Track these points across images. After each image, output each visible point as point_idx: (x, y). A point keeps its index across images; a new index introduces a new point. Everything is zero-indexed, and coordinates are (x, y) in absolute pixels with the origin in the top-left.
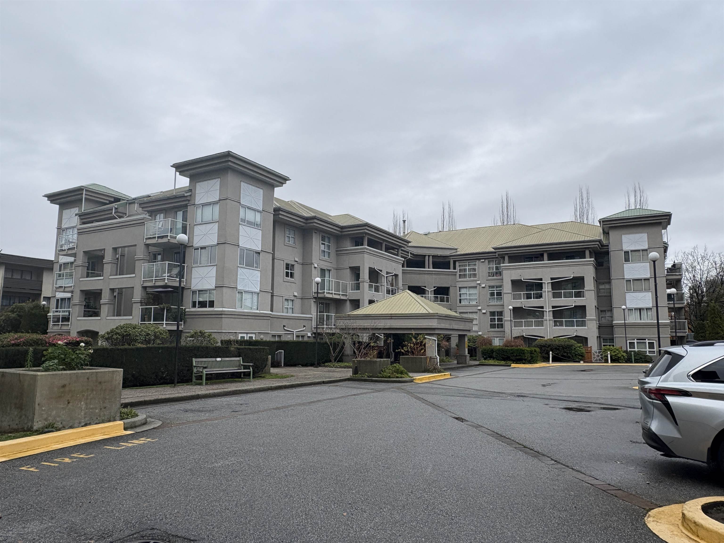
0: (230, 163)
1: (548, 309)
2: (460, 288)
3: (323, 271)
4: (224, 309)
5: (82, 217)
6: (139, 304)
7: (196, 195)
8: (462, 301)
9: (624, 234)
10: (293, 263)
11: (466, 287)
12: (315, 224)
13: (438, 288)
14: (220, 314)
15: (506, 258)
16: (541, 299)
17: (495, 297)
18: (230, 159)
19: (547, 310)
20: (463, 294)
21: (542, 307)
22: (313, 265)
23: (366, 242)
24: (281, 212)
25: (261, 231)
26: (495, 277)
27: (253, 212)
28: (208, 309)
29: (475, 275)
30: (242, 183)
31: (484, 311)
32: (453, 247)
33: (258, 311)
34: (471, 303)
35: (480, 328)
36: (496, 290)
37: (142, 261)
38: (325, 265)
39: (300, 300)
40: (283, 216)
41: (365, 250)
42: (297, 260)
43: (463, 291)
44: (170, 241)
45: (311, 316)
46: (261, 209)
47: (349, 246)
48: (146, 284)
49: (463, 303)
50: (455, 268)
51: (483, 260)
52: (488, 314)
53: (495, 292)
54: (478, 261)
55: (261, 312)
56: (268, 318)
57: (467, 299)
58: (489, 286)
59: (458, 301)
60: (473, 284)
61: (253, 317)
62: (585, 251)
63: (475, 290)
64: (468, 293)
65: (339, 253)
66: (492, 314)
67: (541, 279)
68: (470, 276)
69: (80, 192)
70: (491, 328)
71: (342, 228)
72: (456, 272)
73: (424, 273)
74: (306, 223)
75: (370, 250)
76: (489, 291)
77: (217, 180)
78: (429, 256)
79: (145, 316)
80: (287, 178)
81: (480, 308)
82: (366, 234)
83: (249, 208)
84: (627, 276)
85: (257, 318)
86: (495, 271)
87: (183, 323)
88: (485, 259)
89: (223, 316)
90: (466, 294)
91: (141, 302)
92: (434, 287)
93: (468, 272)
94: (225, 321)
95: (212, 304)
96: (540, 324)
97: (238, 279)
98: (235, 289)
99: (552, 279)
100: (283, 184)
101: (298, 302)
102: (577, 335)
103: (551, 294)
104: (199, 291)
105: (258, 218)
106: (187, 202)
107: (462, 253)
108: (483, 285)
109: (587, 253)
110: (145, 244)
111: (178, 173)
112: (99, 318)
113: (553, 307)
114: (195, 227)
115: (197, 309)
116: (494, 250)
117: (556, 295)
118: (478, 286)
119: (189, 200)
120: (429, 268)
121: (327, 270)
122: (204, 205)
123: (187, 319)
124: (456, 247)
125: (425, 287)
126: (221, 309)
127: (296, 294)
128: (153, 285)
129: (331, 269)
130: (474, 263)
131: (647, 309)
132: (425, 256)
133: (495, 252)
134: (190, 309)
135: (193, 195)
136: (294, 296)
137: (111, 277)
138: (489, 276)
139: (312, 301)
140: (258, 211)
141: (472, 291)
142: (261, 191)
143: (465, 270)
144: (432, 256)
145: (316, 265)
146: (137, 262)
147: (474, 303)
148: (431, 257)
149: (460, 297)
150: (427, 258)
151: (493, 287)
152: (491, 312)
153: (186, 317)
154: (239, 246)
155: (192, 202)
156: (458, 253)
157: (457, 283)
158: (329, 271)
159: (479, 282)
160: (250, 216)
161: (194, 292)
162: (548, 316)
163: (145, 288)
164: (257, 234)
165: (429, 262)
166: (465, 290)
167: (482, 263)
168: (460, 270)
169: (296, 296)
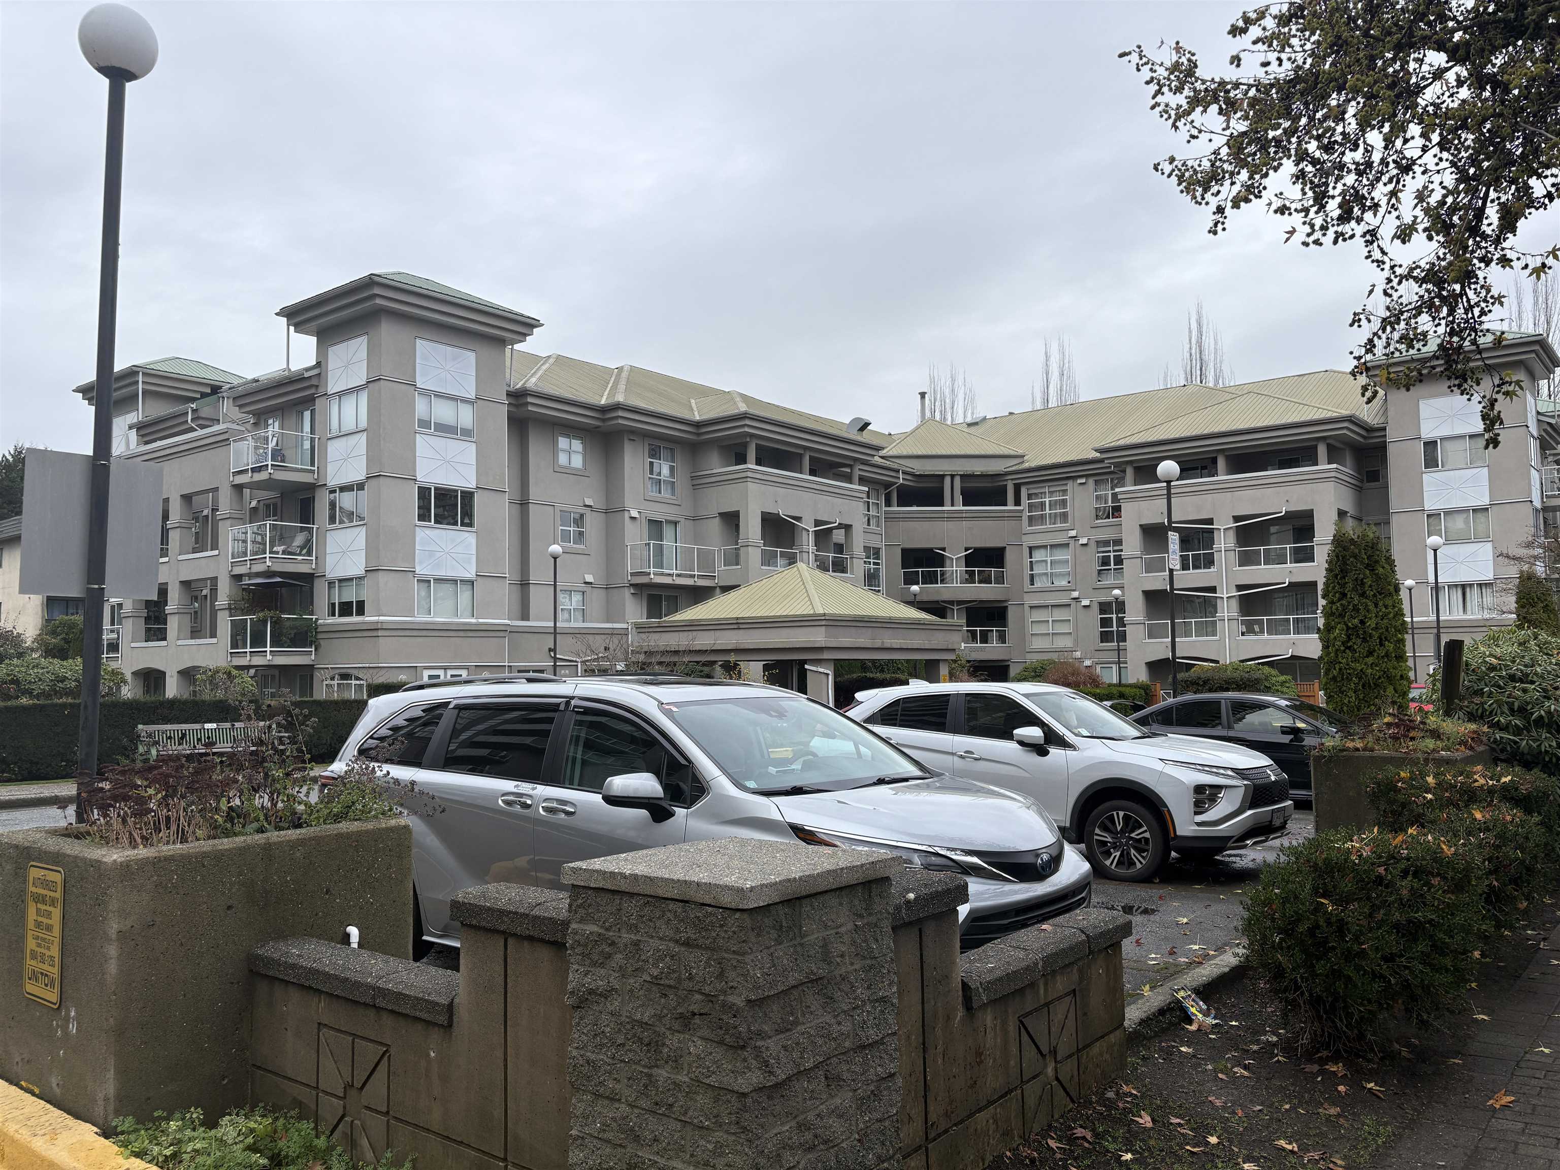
0: (378, 301)
1: (1226, 592)
2: (1031, 549)
3: (656, 527)
4: (381, 618)
5: (143, 432)
6: (227, 613)
7: (329, 373)
8: (1036, 579)
9: (1424, 398)
10: (582, 510)
11: (1045, 547)
12: (620, 421)
13: (977, 550)
14: (374, 630)
15: (1130, 472)
16: (1212, 570)
17: (1112, 566)
18: (377, 291)
19: (1225, 596)
20: (1037, 562)
21: (1213, 589)
22: (626, 514)
23: (752, 454)
24: (530, 400)
25: (474, 445)
26: (1111, 520)
27: (452, 404)
28: (355, 619)
29: (1064, 517)
30: (418, 341)
31: (1086, 602)
32: (1012, 453)
33: (473, 621)
34: (1057, 583)
35: (1076, 641)
36: (1114, 551)
37: (229, 522)
38: (659, 512)
39: (602, 593)
40: (534, 407)
41: (749, 474)
42: (589, 502)
43: (1038, 555)
44: (272, 476)
45: (624, 626)
46: (472, 395)
47: (716, 466)
48: (238, 570)
49: (1038, 584)
50: (1017, 502)
51: (1083, 481)
52: (1096, 608)
53: (1112, 554)
54: (1070, 483)
55: (480, 620)
56: (502, 634)
57: (1046, 574)
58: (1098, 543)
59: (1027, 580)
60: (1060, 539)
61: (461, 634)
62: (1316, 447)
63: (1065, 551)
64: (1049, 559)
65: (697, 483)
66: (1104, 607)
67: (1210, 521)
68: (1054, 518)
69: (133, 380)
70: (1102, 642)
71: (698, 425)
72: (1021, 511)
73: (941, 517)
74: (604, 420)
75: (764, 473)
76: (1098, 552)
77: (360, 339)
78: (952, 476)
79: (238, 638)
80: (533, 322)
81: (1075, 594)
82: (752, 436)
83: (439, 395)
84: (1431, 504)
85: (470, 634)
86: (1110, 504)
87: (313, 649)
88: (1087, 476)
89: (380, 633)
90: (1046, 561)
91: (230, 609)
92: (966, 550)
93: (1048, 511)
94: (385, 644)
95: (361, 608)
96: (1209, 629)
97: (417, 552)
98: (411, 575)
99: (1237, 519)
100: (525, 335)
101: (597, 598)
102: (1294, 654)
103: (1234, 557)
104: (340, 581)
105: (466, 417)
106: (312, 391)
107: (1033, 464)
108: (1084, 541)
109: (1322, 450)
110: (234, 486)
111: (292, 328)
112: (164, 643)
113: (1240, 588)
114: (329, 442)
115: (338, 620)
116: (1098, 455)
117: (1246, 559)
118: (1072, 542)
119: (317, 386)
120: (952, 505)
121: (668, 522)
122: (341, 394)
123: (322, 642)
124: (1020, 452)
125: (944, 549)
126: (376, 618)
127: (589, 578)
128: (248, 571)
129: (677, 519)
130: (1064, 488)
131: (1480, 585)
132: (942, 477)
133: (1101, 461)
134: (326, 620)
135: (323, 374)
136: (586, 583)
137: (181, 558)
138: (1097, 517)
139: (627, 593)
140: (465, 401)
141: (1060, 555)
142: (471, 357)
143: (1043, 504)
144: (961, 476)
145: (634, 514)
146: (220, 523)
147: (1064, 583)
148: (957, 480)
149: (1032, 569)
150: (948, 480)
151: (1106, 543)
152: (1100, 604)
153: (320, 636)
154: (415, 480)
155: (321, 390)
156: (1026, 465)
157: (1024, 538)
158: (675, 523)
159: (1073, 533)
160: (443, 412)
161: (331, 584)
162: (1228, 610)
163: (238, 578)
164: (467, 452)
165: (952, 490)
166: (1042, 551)
167: (1081, 487)
168: (1031, 507)
169: (591, 583)
